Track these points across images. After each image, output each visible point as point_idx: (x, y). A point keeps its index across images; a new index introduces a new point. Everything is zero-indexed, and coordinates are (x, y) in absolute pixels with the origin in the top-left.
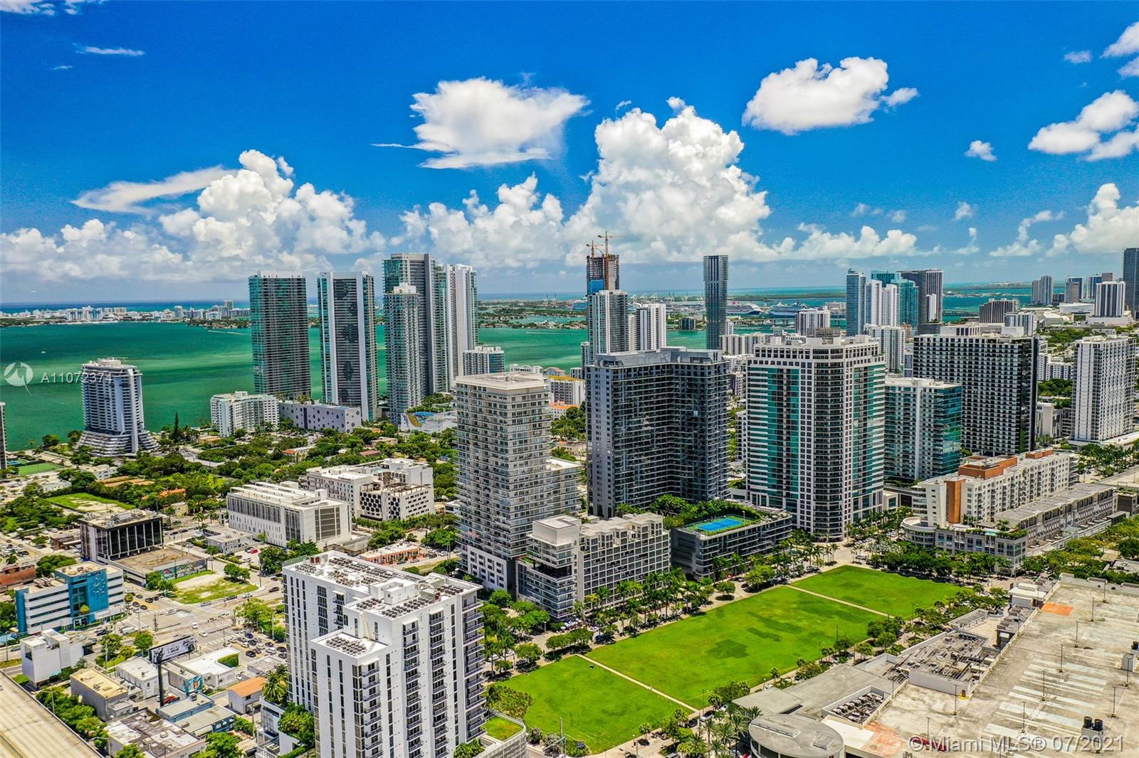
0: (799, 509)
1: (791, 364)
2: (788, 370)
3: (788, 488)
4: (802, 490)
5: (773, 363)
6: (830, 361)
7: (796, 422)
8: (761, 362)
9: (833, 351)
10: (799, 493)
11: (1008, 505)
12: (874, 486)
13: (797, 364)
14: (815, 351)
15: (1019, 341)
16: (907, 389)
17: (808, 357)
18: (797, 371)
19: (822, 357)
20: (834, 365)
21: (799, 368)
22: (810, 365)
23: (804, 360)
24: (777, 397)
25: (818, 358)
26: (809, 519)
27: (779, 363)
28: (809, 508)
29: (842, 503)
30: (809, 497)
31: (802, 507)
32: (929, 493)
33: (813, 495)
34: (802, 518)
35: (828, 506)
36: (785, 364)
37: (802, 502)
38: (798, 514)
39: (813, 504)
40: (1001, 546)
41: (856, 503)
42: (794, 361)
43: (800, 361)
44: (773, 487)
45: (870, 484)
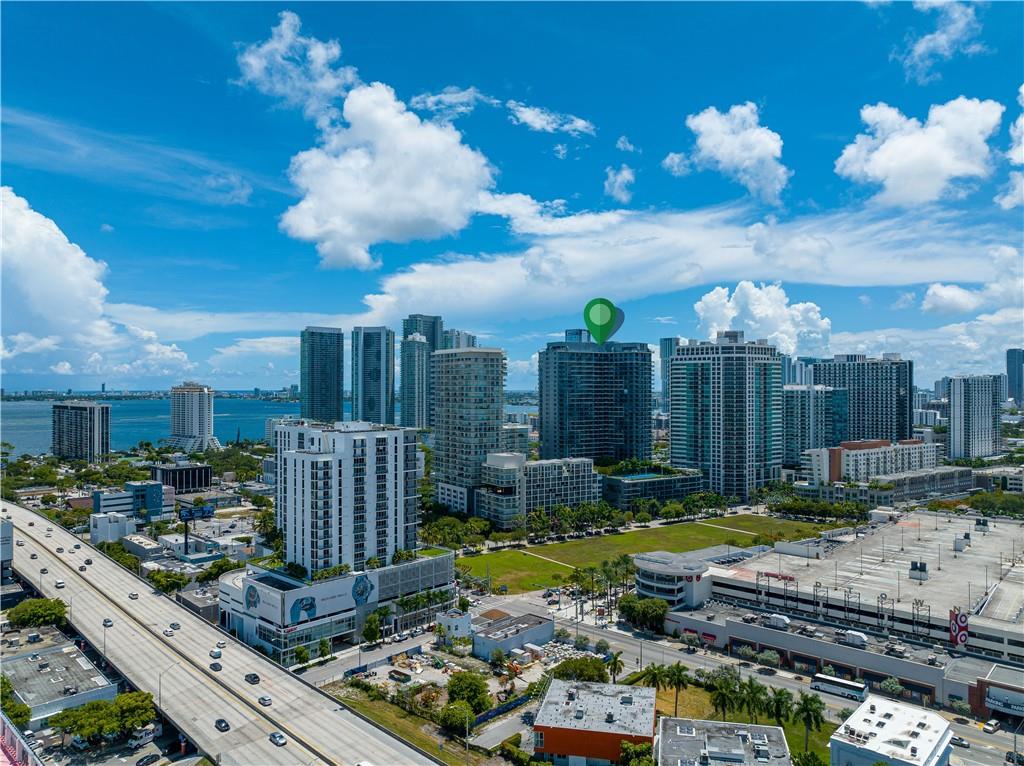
0: (711, 476)
1: (704, 359)
2: (702, 364)
3: (703, 460)
4: (714, 461)
5: (690, 359)
6: (735, 355)
7: (708, 406)
8: (681, 359)
9: (737, 348)
10: (711, 463)
11: (882, 469)
12: (773, 461)
13: (709, 359)
14: (723, 348)
15: (897, 363)
16: (803, 392)
17: (717, 353)
18: (709, 364)
19: (729, 353)
20: (738, 359)
21: (711, 362)
22: (719, 359)
23: (716, 356)
24: (694, 386)
25: (725, 353)
26: (719, 484)
27: (695, 359)
28: (719, 475)
29: (746, 472)
30: (719, 466)
31: (714, 474)
32: (814, 457)
33: (722, 465)
34: (714, 484)
35: (735, 473)
36: (700, 359)
37: (714, 471)
38: (711, 481)
39: (722, 472)
40: (872, 497)
41: (758, 474)
42: (707, 356)
43: (711, 356)
44: (691, 459)
45: (770, 460)
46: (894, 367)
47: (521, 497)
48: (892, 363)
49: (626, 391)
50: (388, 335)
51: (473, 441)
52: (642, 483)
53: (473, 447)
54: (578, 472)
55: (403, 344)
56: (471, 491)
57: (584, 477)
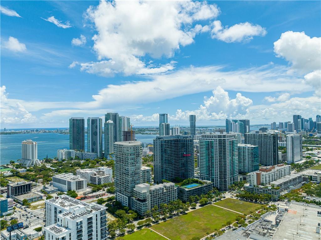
0: (215, 181)
1: (211, 139)
2: (211, 141)
3: (211, 175)
4: (216, 175)
5: (206, 139)
6: (222, 139)
7: (213, 156)
8: (203, 139)
9: (223, 136)
10: (215, 176)
11: (273, 180)
12: (236, 174)
13: (213, 139)
14: (218, 136)
15: (273, 135)
16: (243, 147)
17: (216, 138)
18: (213, 141)
19: (220, 138)
20: (223, 140)
21: (214, 140)
22: (217, 140)
23: (216, 139)
24: (208, 149)
25: (219, 138)
26: (218, 184)
27: (208, 139)
28: (218, 181)
29: (227, 179)
30: (217, 178)
31: (216, 180)
32: (251, 176)
33: (219, 177)
34: (216, 184)
35: (223, 180)
36: (210, 139)
37: (216, 179)
38: (215, 183)
39: (219, 180)
40: (273, 192)
41: (231, 179)
42: (212, 139)
43: (214, 139)
44: (207, 175)
45: (235, 174)
46: (272, 136)
47: (148, 202)
48: (271, 135)
49: (185, 153)
50: (100, 120)
51: (130, 179)
52: (192, 190)
53: (130, 181)
54: (169, 189)
55: (105, 124)
56: (129, 198)
57: (171, 191)
